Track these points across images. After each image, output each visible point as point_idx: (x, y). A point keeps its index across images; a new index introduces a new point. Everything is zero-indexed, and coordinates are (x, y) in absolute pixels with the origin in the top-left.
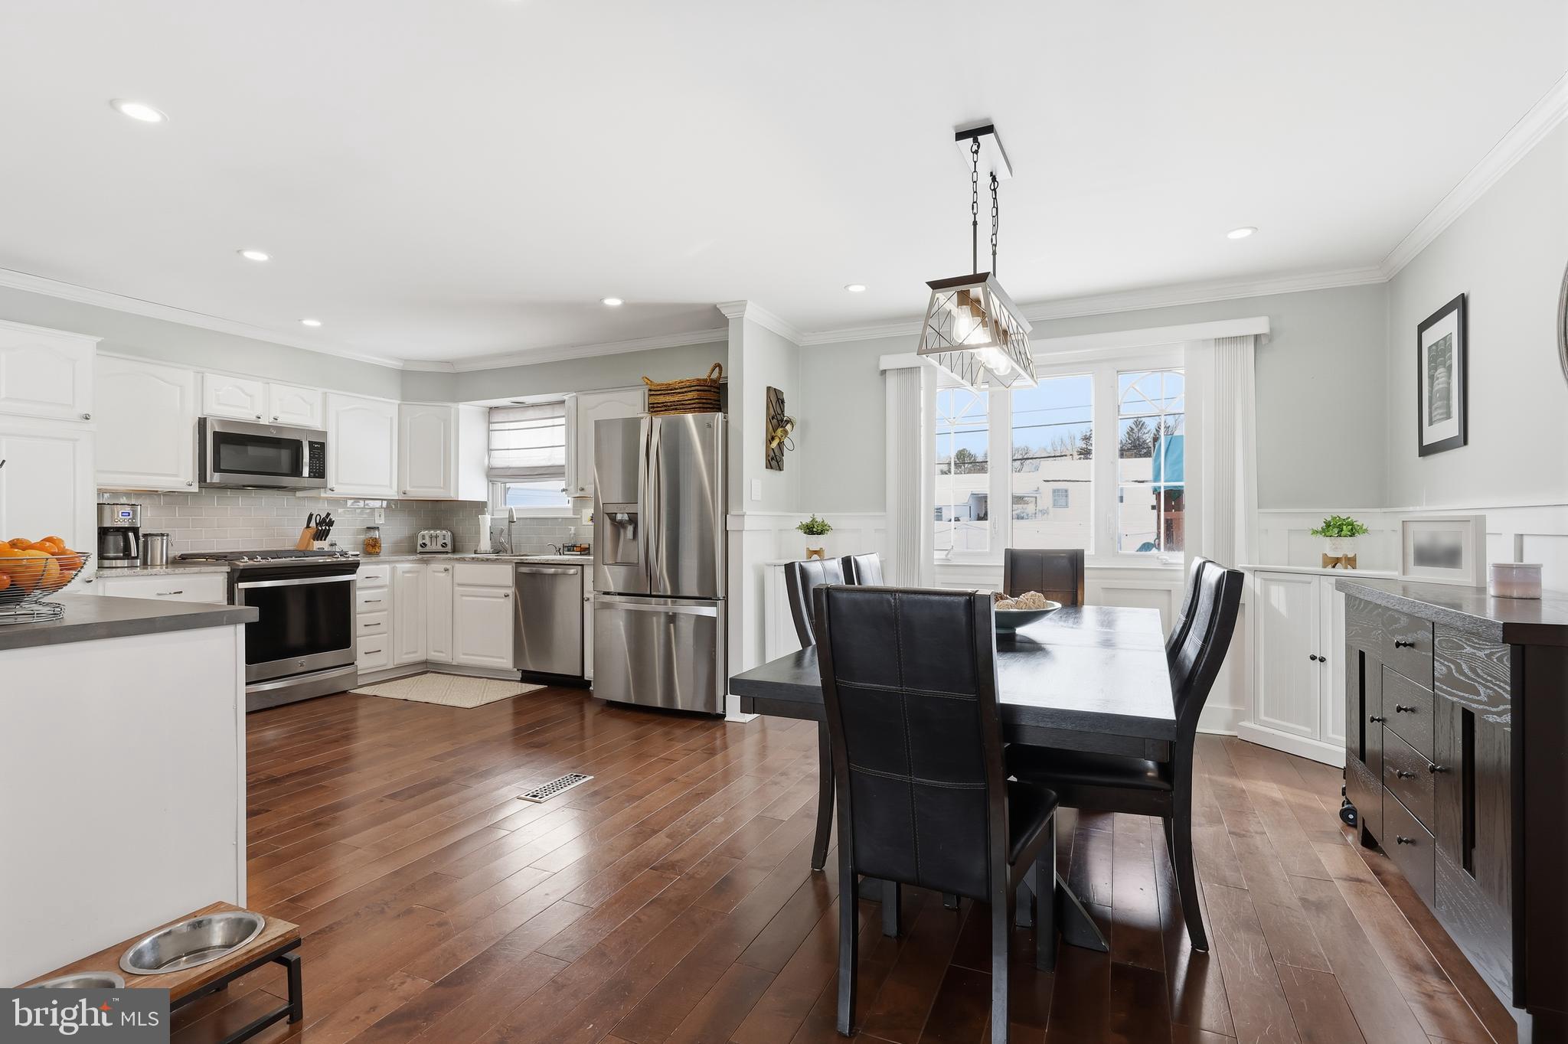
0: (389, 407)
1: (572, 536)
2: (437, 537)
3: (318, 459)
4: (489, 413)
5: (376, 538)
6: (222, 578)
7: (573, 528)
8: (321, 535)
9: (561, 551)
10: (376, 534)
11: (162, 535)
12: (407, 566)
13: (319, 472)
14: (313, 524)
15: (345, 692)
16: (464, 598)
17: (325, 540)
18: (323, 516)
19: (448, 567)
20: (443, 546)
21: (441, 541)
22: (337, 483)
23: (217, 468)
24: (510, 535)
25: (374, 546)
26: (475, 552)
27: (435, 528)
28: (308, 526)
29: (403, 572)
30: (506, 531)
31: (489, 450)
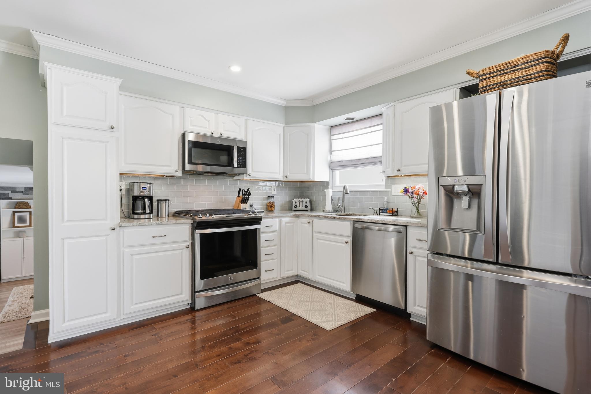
0: (278, 128)
1: (385, 202)
2: (302, 202)
3: (242, 157)
4: (331, 129)
5: (272, 203)
6: (189, 226)
7: (386, 198)
8: (245, 201)
9: (378, 212)
10: (272, 200)
11: (166, 200)
12: (287, 219)
13: (243, 164)
14: (241, 195)
15: (254, 295)
16: (319, 241)
17: (247, 203)
18: (246, 190)
19: (310, 221)
20: (306, 207)
21: (304, 204)
22: (253, 171)
23: (190, 162)
24: (343, 201)
25: (271, 207)
26: (323, 211)
27: (301, 197)
28: (239, 196)
29: (285, 223)
30: (341, 199)
31: (330, 151)
